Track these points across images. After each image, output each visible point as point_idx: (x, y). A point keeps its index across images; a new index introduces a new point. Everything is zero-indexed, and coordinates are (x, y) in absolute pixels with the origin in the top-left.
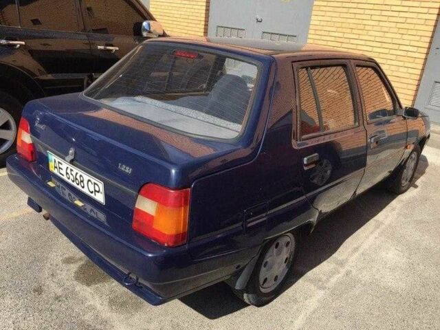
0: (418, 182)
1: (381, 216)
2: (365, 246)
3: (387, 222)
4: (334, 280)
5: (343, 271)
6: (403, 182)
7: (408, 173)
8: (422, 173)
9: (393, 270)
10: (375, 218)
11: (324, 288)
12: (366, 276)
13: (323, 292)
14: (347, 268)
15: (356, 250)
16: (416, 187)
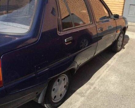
0: (125, 46)
1: (109, 62)
2: (103, 75)
3: (112, 64)
4: (88, 92)
5: (92, 88)
6: (118, 47)
7: (120, 43)
8: (127, 42)
9: (113, 84)
10: (107, 63)
11: (84, 96)
12: (102, 88)
13: (83, 98)
14: (94, 86)
15: (98, 78)
16: (124, 48)
